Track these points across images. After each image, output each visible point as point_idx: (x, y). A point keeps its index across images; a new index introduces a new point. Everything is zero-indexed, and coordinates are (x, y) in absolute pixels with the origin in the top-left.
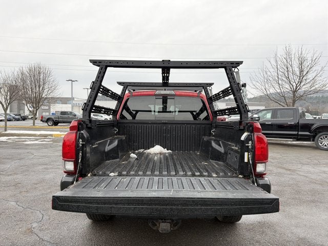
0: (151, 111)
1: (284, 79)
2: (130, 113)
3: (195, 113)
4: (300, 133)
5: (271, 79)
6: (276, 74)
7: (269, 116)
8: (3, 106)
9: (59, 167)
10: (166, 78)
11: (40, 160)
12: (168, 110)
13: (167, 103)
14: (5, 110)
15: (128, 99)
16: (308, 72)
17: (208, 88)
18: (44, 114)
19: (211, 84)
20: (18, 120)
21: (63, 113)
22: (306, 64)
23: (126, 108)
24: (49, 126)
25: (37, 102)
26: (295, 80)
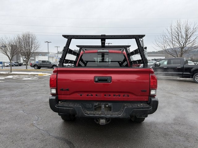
0: (95, 61)
1: (176, 40)
2: (84, 63)
3: (120, 63)
4: (184, 73)
5: (168, 40)
6: (171, 37)
7: (166, 63)
8: (9, 58)
9: (43, 92)
10: (103, 43)
11: (33, 89)
12: (105, 61)
13: (104, 57)
14: (10, 60)
15: (82, 55)
16: (190, 36)
17: (127, 48)
18: (32, 62)
19: (129, 46)
20: (17, 66)
21: (43, 62)
22: (189, 31)
23: (81, 60)
24: (35, 69)
25: (28, 55)
26: (182, 41)
